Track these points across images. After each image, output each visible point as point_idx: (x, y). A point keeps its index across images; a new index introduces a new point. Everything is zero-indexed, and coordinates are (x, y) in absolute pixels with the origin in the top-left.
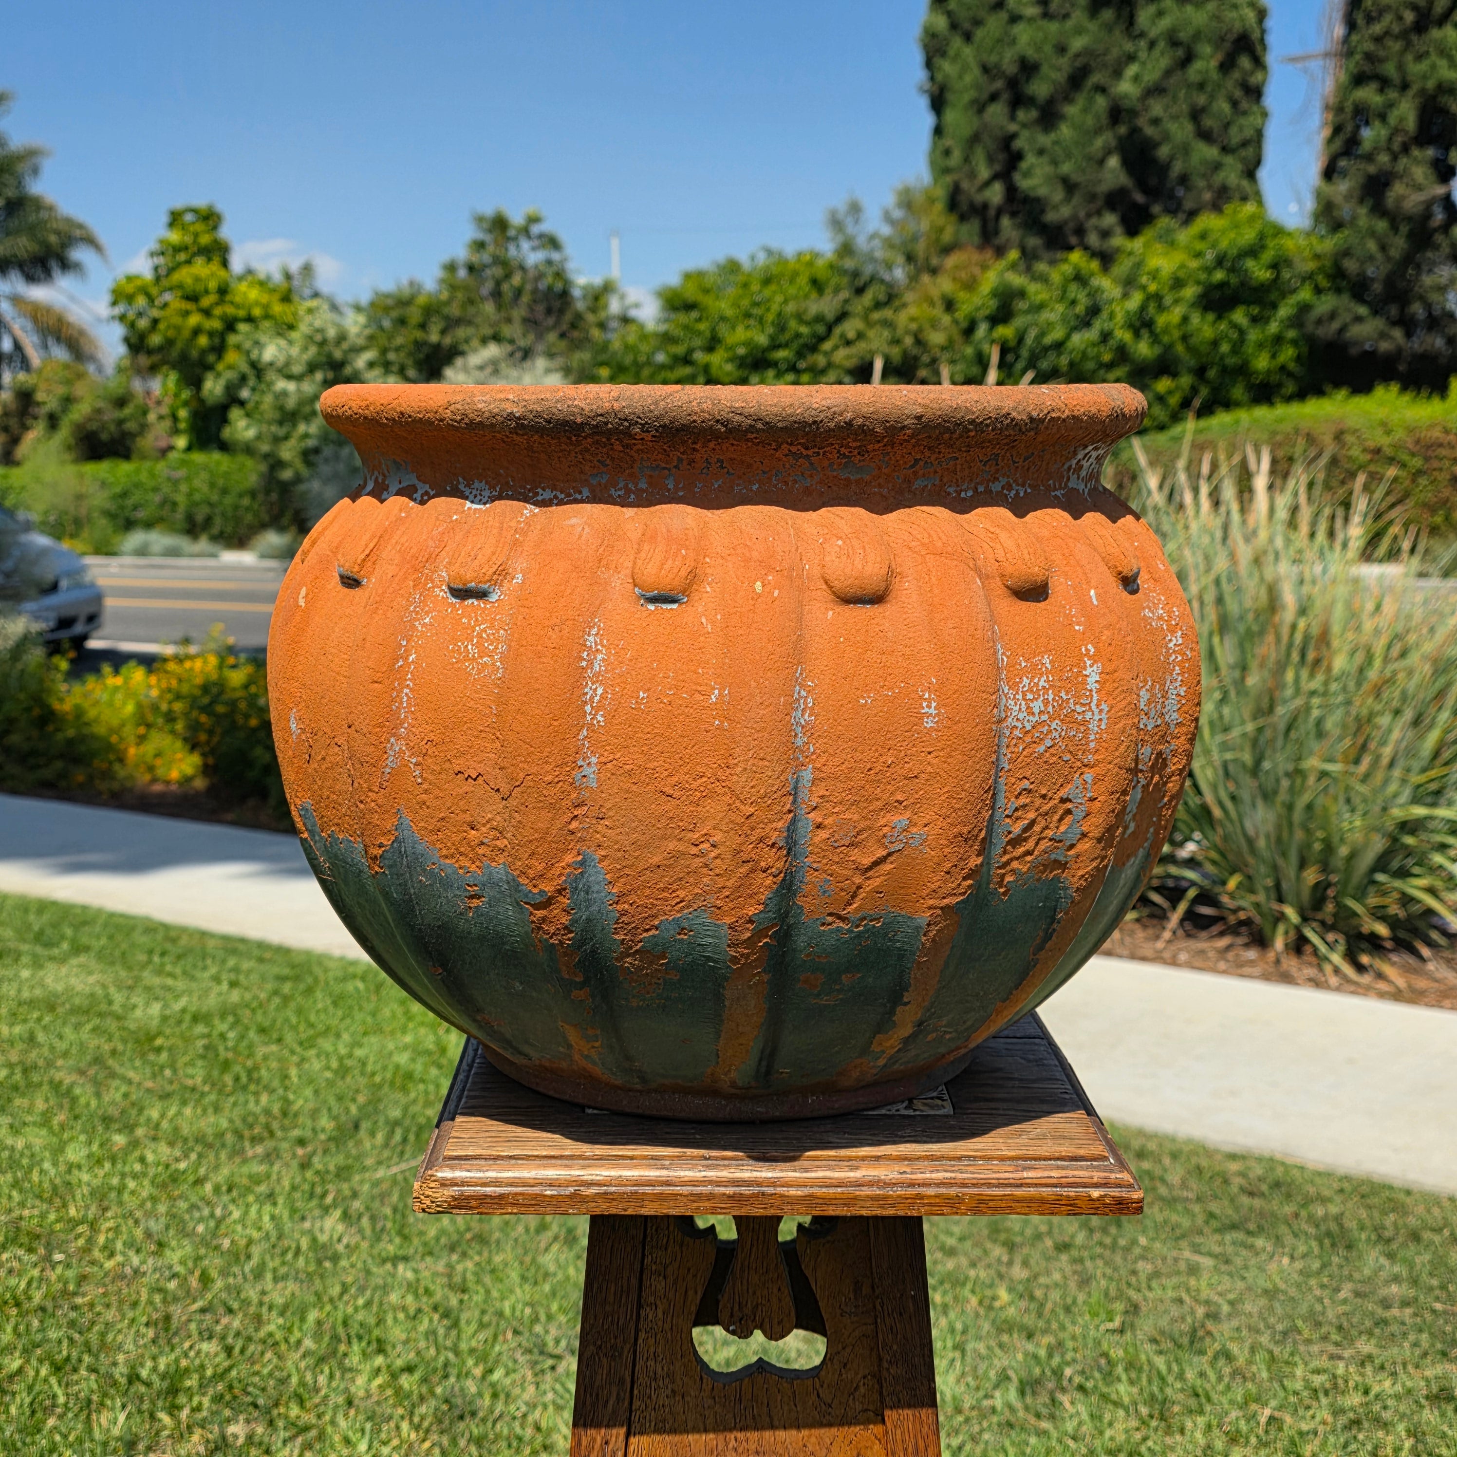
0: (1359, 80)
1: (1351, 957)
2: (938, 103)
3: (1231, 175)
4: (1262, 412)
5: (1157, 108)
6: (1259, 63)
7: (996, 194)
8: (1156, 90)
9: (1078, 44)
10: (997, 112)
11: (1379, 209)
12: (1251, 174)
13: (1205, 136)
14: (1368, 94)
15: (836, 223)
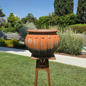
0: (79, 6)
1: (75, 55)
2: (55, 7)
3: (72, 11)
4: (73, 25)
5: (67, 8)
6: (73, 5)
7: (58, 12)
8: (67, 6)
9: (63, 4)
10: (58, 8)
11: (80, 13)
12: (73, 11)
13: (70, 9)
14: (79, 7)
15: (49, 14)
